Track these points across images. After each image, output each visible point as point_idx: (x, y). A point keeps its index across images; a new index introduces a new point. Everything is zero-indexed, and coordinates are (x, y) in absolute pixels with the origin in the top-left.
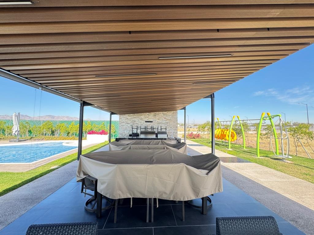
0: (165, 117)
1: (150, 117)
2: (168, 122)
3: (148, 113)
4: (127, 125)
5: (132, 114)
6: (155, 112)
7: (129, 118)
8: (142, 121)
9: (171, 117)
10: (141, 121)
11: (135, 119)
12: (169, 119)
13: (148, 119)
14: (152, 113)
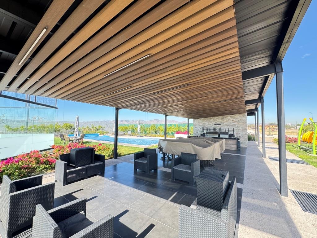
0: (233, 120)
1: (218, 120)
2: (236, 124)
3: (216, 117)
4: (199, 127)
5: (203, 119)
6: (223, 116)
7: (201, 121)
8: (212, 124)
9: (239, 119)
10: (210, 124)
11: (206, 122)
12: (237, 121)
13: (216, 122)
14: (220, 117)
